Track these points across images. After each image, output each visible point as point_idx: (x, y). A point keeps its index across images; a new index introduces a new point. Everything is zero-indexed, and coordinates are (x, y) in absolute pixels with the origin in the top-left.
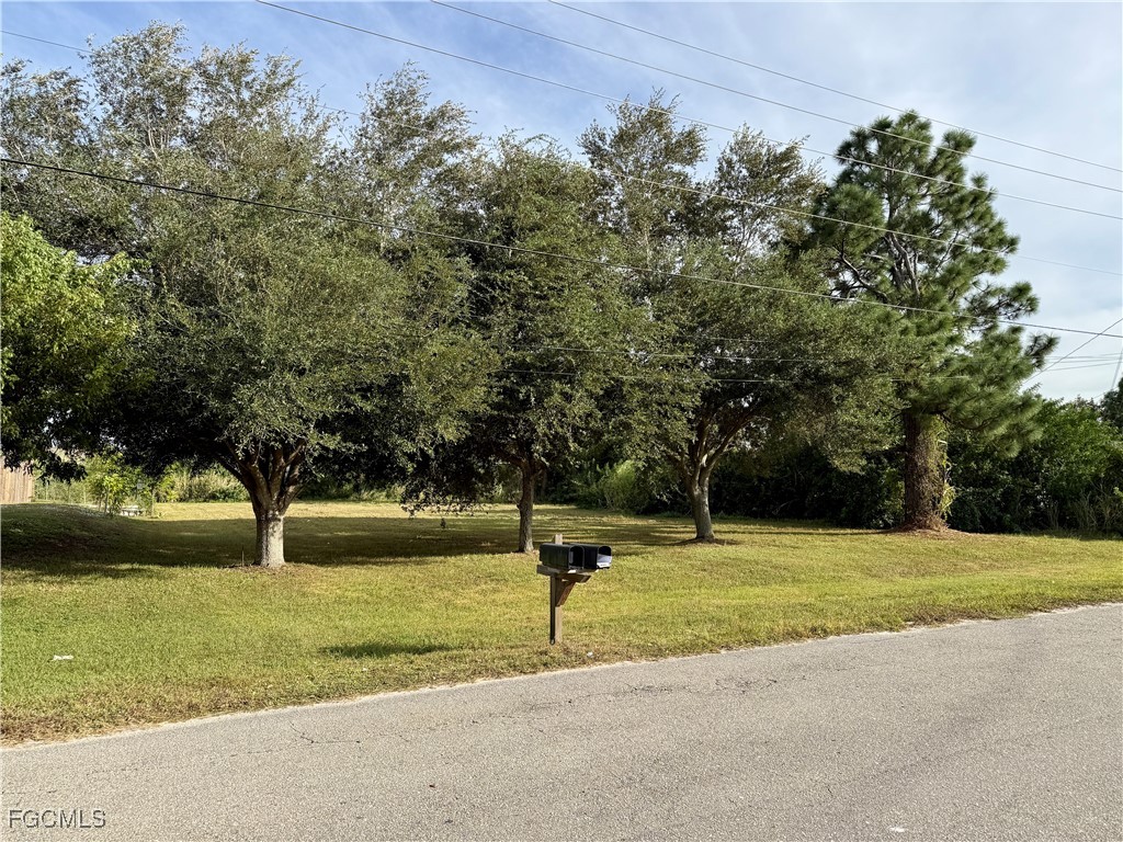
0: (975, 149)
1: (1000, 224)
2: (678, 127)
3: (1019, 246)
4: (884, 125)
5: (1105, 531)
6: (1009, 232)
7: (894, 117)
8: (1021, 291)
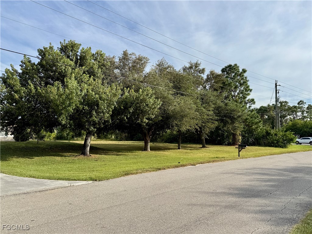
0: (247, 72)
1: (249, 86)
2: (201, 67)
3: (252, 91)
4: (230, 66)
5: (266, 146)
6: (250, 88)
7: (233, 65)
8: (253, 100)
